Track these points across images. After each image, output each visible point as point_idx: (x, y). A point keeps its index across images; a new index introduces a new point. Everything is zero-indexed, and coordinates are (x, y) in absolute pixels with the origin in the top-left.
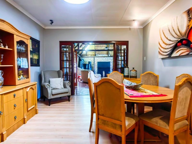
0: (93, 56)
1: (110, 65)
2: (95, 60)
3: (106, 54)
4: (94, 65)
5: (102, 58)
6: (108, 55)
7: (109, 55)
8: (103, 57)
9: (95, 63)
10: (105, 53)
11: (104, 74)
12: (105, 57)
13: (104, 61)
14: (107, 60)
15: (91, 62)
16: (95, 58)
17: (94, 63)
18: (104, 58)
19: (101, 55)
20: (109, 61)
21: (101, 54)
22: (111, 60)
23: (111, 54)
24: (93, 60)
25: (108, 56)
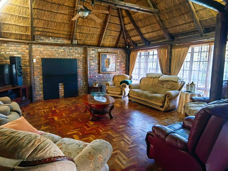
0: (27, 42)
1: (76, 68)
2: (33, 54)
3: (66, 38)
4: (30, 66)
5: (56, 48)
6: (72, 42)
7: (74, 41)
8: (58, 47)
9: (35, 61)
10: (62, 34)
11: (63, 91)
12: (64, 47)
13: (60, 57)
14: (68, 55)
15: (19, 58)
16: (33, 46)
17: (31, 60)
18: (61, 50)
19: (51, 41)
20: (74, 58)
21: (51, 37)
22: (79, 55)
23: (78, 38)
24: (27, 51)
25: (72, 45)
